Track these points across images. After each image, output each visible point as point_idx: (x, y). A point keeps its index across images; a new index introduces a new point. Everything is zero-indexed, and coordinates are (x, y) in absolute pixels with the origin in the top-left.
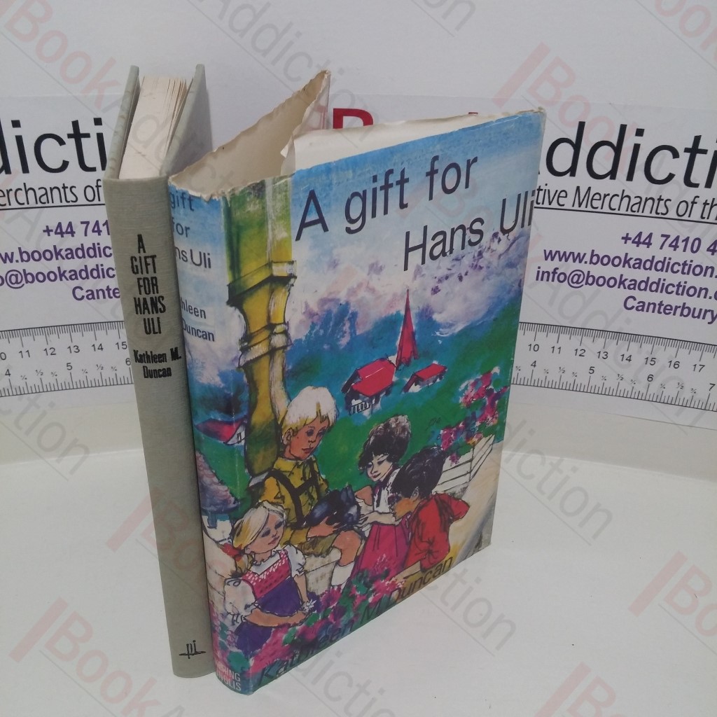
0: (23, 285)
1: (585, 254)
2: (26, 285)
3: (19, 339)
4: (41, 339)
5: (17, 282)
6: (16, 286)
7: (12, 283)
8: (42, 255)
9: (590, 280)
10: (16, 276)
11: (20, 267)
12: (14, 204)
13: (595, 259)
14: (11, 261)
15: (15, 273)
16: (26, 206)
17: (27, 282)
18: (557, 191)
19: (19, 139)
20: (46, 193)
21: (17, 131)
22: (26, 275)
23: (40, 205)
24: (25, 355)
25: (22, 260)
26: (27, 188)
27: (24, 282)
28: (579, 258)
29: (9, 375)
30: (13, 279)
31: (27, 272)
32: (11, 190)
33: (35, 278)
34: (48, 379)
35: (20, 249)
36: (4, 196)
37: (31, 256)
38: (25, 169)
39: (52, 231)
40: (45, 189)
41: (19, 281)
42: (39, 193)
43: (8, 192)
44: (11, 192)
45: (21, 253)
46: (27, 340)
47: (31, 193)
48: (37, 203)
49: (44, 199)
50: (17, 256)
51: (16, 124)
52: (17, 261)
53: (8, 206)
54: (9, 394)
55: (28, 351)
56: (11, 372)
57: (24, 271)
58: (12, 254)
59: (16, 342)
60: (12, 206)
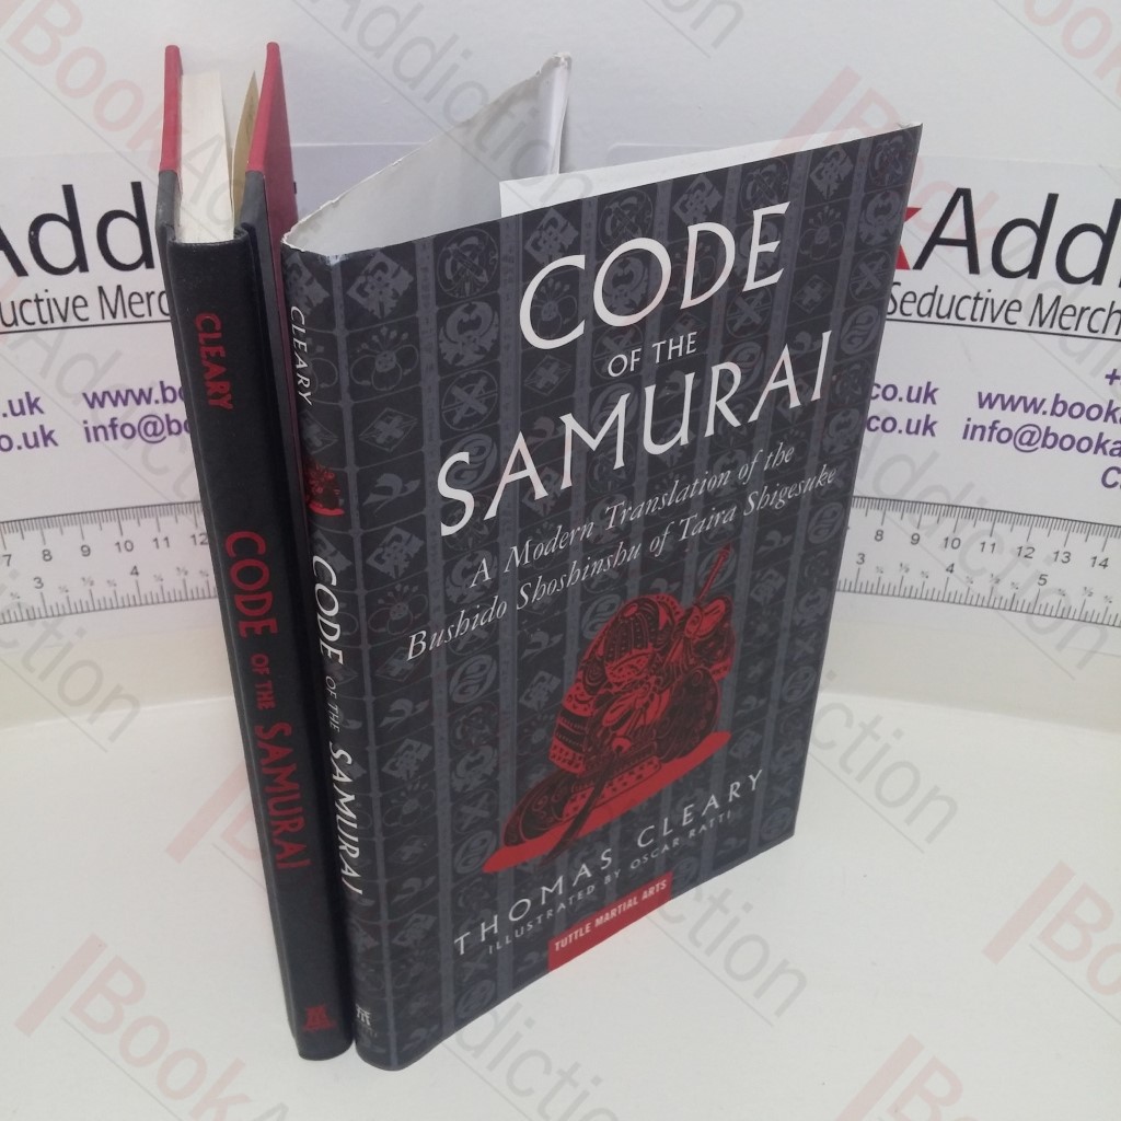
0: (164, 438)
1: (1044, 400)
2: (168, 438)
3: (154, 520)
4: (187, 519)
5: (155, 434)
6: (154, 439)
7: (147, 435)
9: (1050, 440)
10: (155, 424)
11: (161, 410)
13: (1059, 409)
14: (148, 401)
15: (153, 419)
17: (171, 433)
18: (1005, 301)
22: (169, 424)
24: (162, 543)
25: (165, 400)
27: (166, 432)
28: (1034, 406)
29: (137, 573)
30: (150, 429)
31: (171, 418)
32: (153, 293)
33: (183, 429)
34: (195, 581)
35: (162, 383)
36: (142, 302)
37: (178, 396)
41: (158, 431)
44: (152, 296)
45: (163, 390)
46: (167, 522)
50: (157, 394)
52: (157, 402)
53: (147, 318)
54: (135, 603)
55: (166, 539)
56: (139, 570)
57: (167, 416)
58: (150, 390)
59: (149, 524)
60: (153, 318)
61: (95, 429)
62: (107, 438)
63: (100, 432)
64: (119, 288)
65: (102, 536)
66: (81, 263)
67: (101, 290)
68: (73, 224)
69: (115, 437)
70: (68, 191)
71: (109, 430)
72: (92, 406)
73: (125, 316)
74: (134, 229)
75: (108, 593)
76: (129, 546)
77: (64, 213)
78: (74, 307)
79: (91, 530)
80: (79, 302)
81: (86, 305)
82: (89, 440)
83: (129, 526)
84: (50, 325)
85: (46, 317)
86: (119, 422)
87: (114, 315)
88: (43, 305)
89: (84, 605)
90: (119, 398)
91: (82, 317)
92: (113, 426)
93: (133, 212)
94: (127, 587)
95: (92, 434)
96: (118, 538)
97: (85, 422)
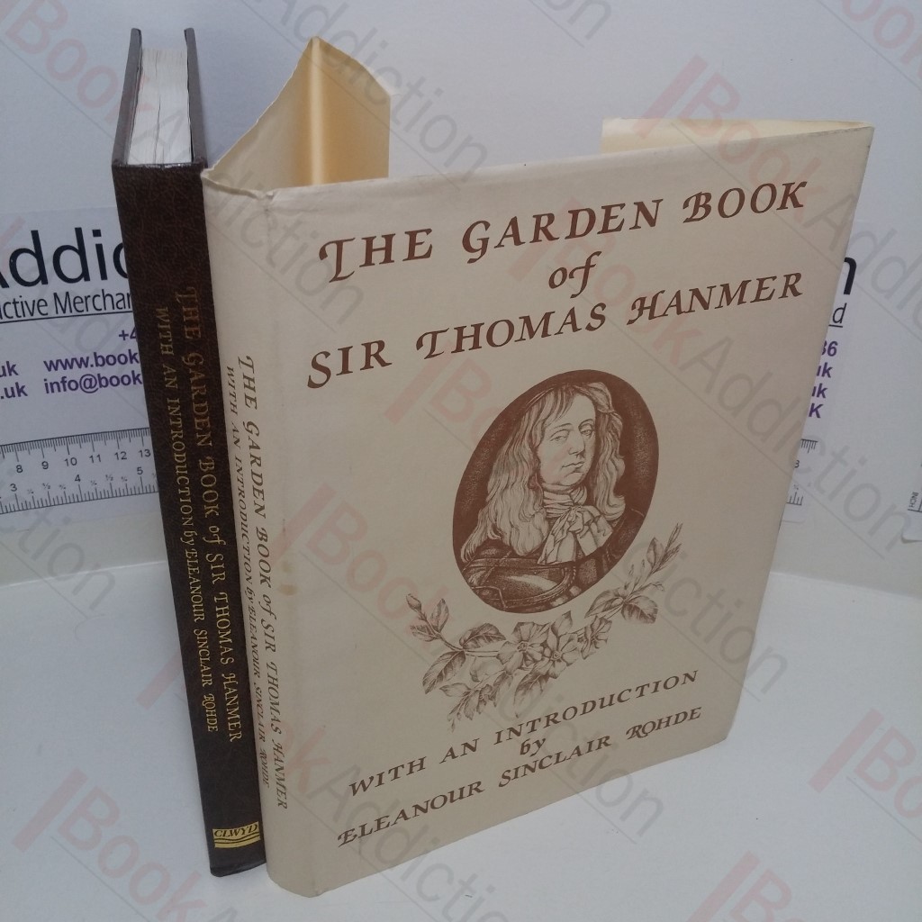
0: (97, 389)
2: (100, 389)
3: (90, 444)
4: (112, 443)
5: (91, 387)
6: (90, 390)
7: (86, 388)
8: (117, 359)
10: (90, 380)
11: (95, 371)
12: (92, 310)
13: (100, 361)
14: (86, 366)
15: (90, 377)
16: (103, 311)
17: (101, 386)
19: (99, 248)
20: (123, 299)
21: (98, 240)
22: (100, 379)
23: (116, 310)
24: (96, 459)
25: (97, 365)
26: (105, 294)
27: (98, 386)
29: (79, 480)
30: (88, 384)
31: (102, 376)
32: (89, 296)
33: (109, 382)
34: (118, 485)
35: (95, 354)
37: (106, 361)
38: (104, 276)
39: (127, 335)
40: (122, 295)
41: (93, 385)
42: (116, 299)
43: (86, 298)
45: (96, 358)
46: (99, 444)
47: (108, 299)
48: (113, 308)
49: (121, 305)
50: (92, 361)
51: (97, 233)
52: (92, 366)
53: (85, 312)
54: (78, 500)
55: (99, 456)
56: (81, 478)
57: (99, 375)
58: (88, 358)
59: (87, 446)
60: (89, 312)
61: (52, 384)
62: (59, 391)
63: (55, 386)
64: (67, 294)
65: (56, 455)
66: (43, 279)
67: (55, 295)
68: (38, 254)
69: (65, 390)
70: (35, 235)
71: (61, 385)
72: (49, 370)
73: (71, 312)
74: (76, 257)
75: (60, 493)
76: (74, 462)
77: (32, 247)
78: (38, 306)
79: (48, 451)
80: (42, 303)
81: (46, 305)
82: (48, 392)
83: (74, 448)
84: (23, 318)
85: (20, 313)
86: (68, 380)
87: (64, 311)
88: (19, 306)
89: (44, 502)
90: (67, 364)
91: (43, 312)
92: (63, 382)
93: (76, 246)
94: (72, 489)
95: (50, 387)
96: (66, 456)
97: (45, 380)
